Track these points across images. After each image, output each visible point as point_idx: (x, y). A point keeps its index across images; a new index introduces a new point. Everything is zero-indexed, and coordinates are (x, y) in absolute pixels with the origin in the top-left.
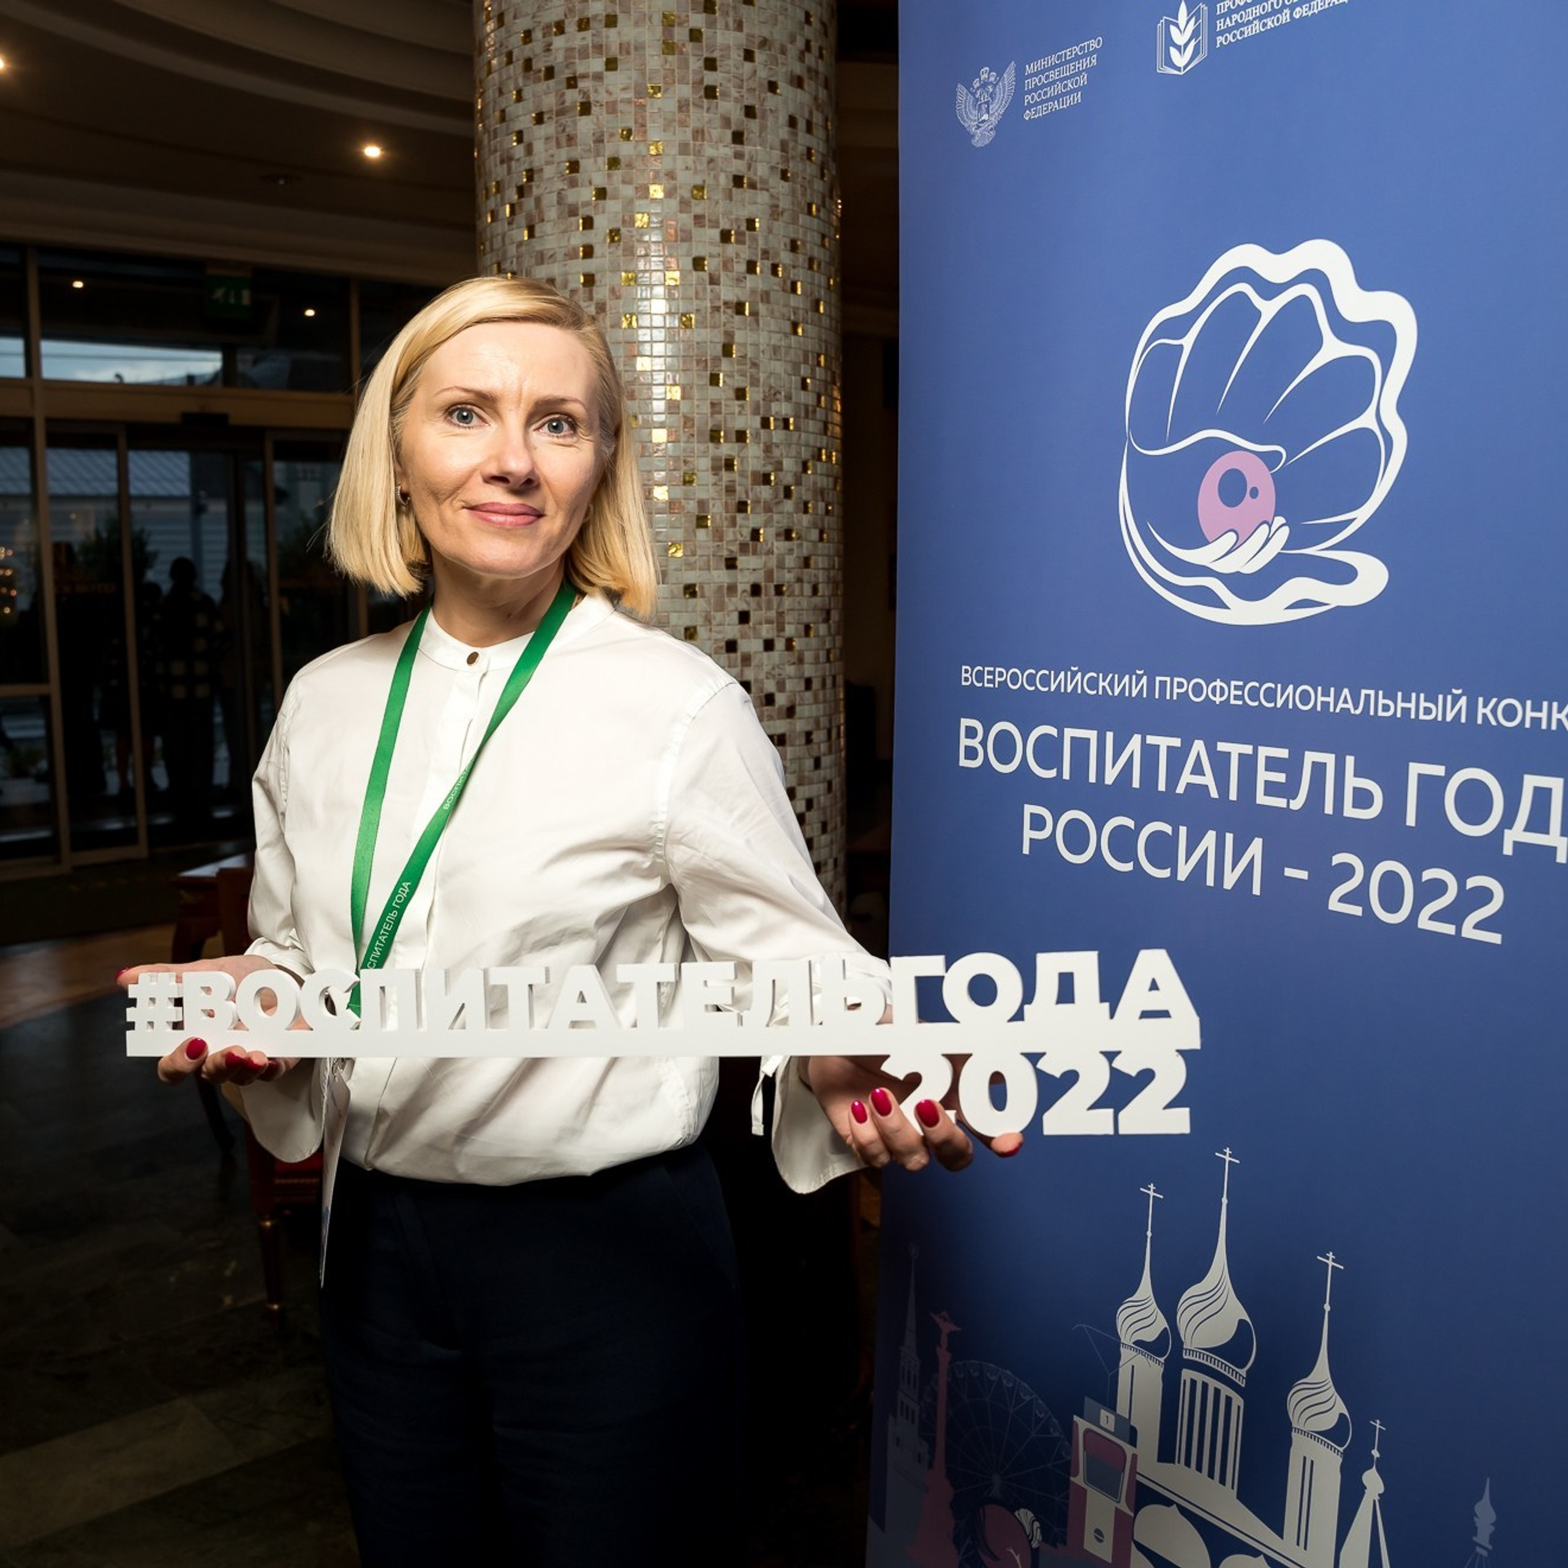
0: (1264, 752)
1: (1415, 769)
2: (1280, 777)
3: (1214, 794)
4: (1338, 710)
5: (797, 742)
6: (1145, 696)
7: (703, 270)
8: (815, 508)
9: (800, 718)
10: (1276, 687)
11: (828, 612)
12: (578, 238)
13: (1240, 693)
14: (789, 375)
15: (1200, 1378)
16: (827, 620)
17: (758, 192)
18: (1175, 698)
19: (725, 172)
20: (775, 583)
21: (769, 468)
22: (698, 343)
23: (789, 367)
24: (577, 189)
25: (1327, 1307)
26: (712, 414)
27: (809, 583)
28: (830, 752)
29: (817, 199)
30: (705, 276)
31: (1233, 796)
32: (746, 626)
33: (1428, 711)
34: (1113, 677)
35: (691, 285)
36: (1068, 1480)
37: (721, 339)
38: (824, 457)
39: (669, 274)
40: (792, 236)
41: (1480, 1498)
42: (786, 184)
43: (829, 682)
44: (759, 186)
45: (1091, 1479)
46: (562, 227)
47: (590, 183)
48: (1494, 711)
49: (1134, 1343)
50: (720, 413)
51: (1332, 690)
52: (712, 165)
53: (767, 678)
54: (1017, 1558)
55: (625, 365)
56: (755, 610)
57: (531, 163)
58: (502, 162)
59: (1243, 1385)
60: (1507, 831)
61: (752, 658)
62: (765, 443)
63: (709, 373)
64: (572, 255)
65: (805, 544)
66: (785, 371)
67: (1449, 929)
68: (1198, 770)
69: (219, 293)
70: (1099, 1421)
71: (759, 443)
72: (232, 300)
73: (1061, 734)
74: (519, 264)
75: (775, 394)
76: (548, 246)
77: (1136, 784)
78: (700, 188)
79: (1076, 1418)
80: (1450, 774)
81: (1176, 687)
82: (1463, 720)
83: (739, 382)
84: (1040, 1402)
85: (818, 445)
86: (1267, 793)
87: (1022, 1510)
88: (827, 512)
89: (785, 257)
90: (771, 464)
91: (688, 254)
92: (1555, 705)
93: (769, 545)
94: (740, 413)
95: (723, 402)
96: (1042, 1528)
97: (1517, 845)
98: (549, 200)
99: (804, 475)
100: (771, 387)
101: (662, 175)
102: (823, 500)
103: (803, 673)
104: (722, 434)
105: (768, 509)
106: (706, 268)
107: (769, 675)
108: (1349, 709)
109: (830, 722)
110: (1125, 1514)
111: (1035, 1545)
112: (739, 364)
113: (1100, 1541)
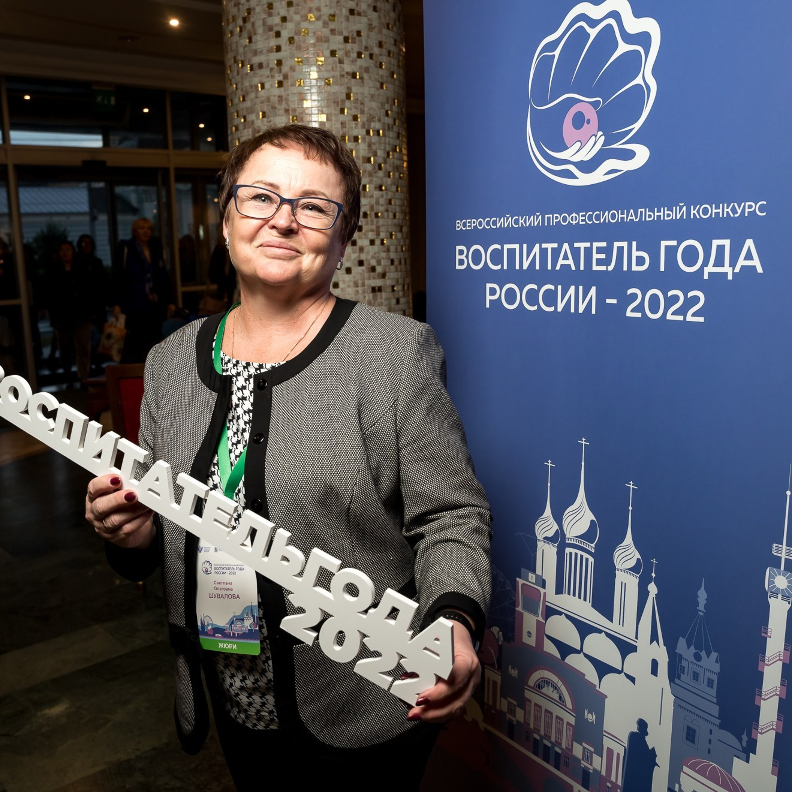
0: (596, 245)
1: (664, 244)
2: (603, 256)
3: (573, 268)
4: (628, 221)
5: (388, 290)
6: (540, 225)
7: (335, 56)
8: (394, 175)
9: (389, 279)
10: (600, 213)
11: (402, 227)
12: (273, 42)
13: (584, 218)
14: (380, 109)
15: (574, 551)
16: (401, 231)
17: (362, 17)
18: (554, 224)
19: (345, 7)
20: (375, 211)
21: (370, 155)
22: (334, 93)
23: (379, 106)
24: (271, 18)
25: (630, 508)
26: (342, 128)
27: (392, 212)
28: (404, 296)
29: (392, 22)
30: (336, 59)
31: (582, 268)
32: (361, 233)
33: (669, 215)
34: (526, 218)
35: (329, 64)
36: (515, 610)
37: (344, 90)
38: (398, 150)
39: (319, 59)
40: (380, 39)
41: (700, 588)
42: (376, 14)
43: (403, 261)
44: (362, 14)
45: (525, 608)
46: (265, 37)
47: (279, 14)
48: (698, 212)
49: (543, 539)
50: (345, 127)
51: (625, 211)
52: (339, 4)
53: (372, 258)
54: (492, 651)
55: (298, 105)
56: (365, 225)
57: (249, 5)
58: (235, 6)
59: (593, 552)
60: (705, 268)
61: (364, 249)
62: (368, 142)
63: (339, 108)
64: (270, 51)
65: (389, 193)
66: (378, 107)
67: (680, 318)
68: (566, 257)
69: (99, 99)
70: (528, 579)
71: (365, 142)
72: (106, 102)
73: (502, 248)
74: (245, 56)
75: (373, 118)
76: (259, 47)
77: (537, 268)
78: (333, 16)
79: (518, 579)
80: (679, 244)
81: (555, 219)
82: (685, 218)
83: (354, 112)
84: (501, 573)
85: (395, 144)
86: (597, 264)
87: (494, 628)
88: (400, 178)
89: (376, 50)
90: (371, 153)
91: (328, 49)
92: (725, 205)
93: (372, 193)
94: (355, 128)
95: (347, 122)
96: (503, 635)
97: (710, 274)
98: (259, 23)
99: (388, 159)
100: (370, 115)
101: (314, 10)
102: (398, 171)
103: (390, 257)
104: (347, 138)
105: (370, 175)
106: (337, 56)
107: (373, 257)
108: (633, 219)
109: (404, 281)
110: (541, 622)
111: (500, 643)
112: (354, 103)
113: (530, 637)
